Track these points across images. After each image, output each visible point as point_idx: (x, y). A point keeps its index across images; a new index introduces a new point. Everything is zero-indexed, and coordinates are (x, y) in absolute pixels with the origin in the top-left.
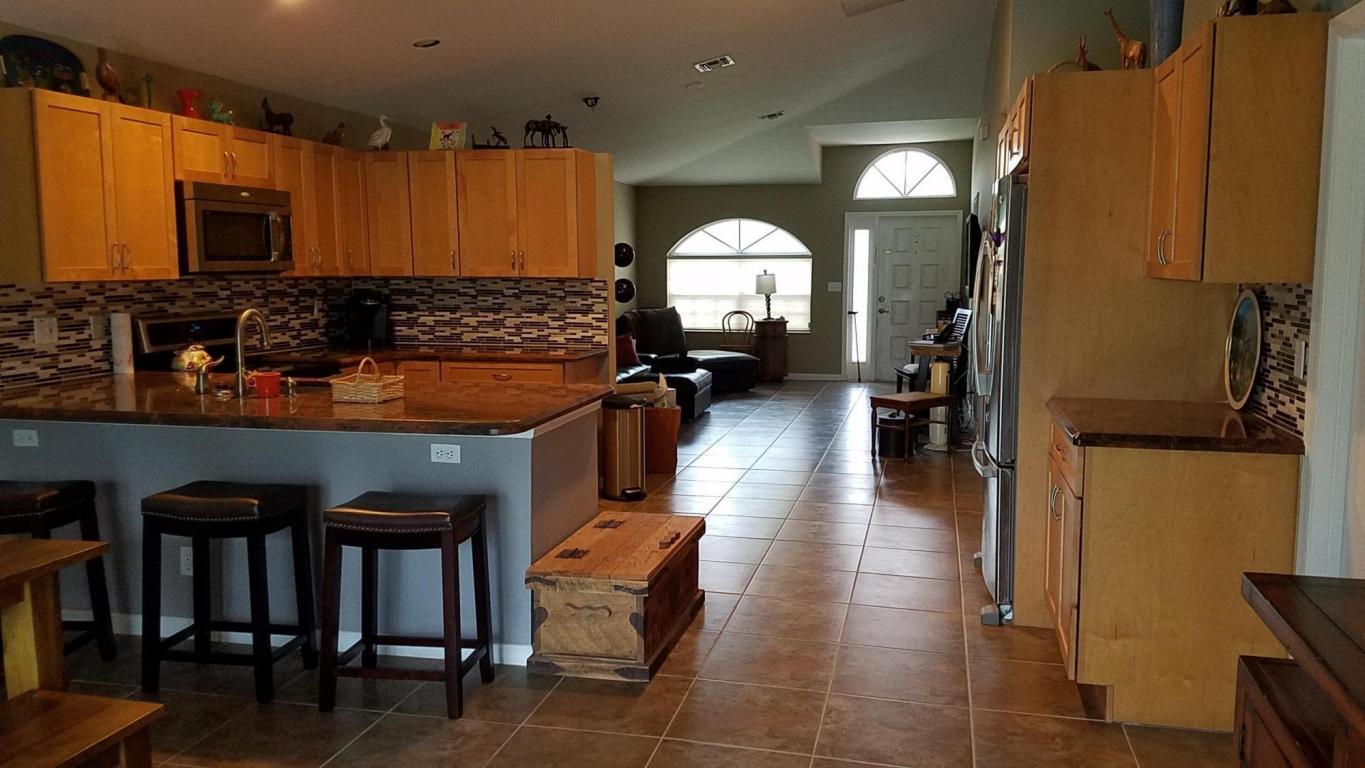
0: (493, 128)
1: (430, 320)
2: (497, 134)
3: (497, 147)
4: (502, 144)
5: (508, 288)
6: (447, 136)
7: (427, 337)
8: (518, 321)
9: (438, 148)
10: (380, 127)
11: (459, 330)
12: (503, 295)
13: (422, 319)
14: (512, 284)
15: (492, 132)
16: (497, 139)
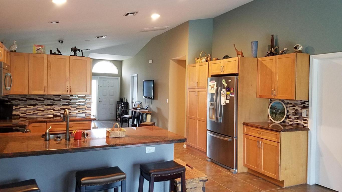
0: (57, 49)
1: (25, 109)
2: (58, 50)
3: (58, 54)
4: (59, 53)
5: (56, 98)
6: (39, 49)
7: (23, 115)
8: (59, 108)
9: (36, 53)
10: (14, 44)
11: (36, 112)
12: (54, 100)
13: (21, 109)
14: (58, 97)
15: (57, 50)
16: (58, 52)
